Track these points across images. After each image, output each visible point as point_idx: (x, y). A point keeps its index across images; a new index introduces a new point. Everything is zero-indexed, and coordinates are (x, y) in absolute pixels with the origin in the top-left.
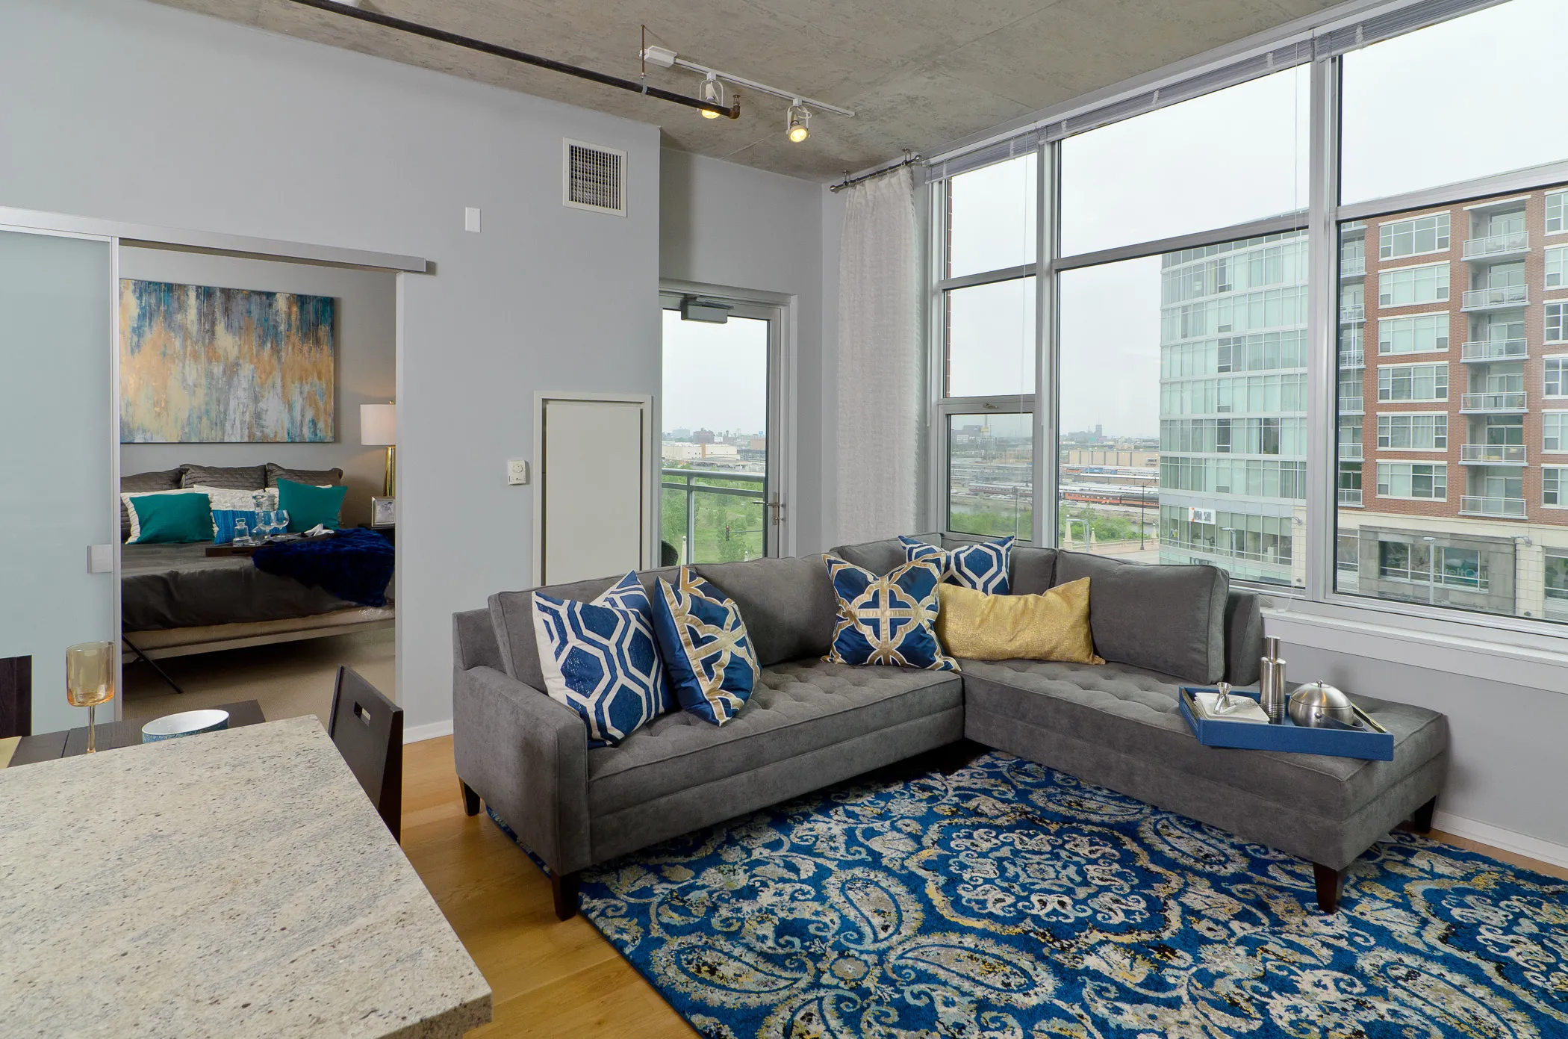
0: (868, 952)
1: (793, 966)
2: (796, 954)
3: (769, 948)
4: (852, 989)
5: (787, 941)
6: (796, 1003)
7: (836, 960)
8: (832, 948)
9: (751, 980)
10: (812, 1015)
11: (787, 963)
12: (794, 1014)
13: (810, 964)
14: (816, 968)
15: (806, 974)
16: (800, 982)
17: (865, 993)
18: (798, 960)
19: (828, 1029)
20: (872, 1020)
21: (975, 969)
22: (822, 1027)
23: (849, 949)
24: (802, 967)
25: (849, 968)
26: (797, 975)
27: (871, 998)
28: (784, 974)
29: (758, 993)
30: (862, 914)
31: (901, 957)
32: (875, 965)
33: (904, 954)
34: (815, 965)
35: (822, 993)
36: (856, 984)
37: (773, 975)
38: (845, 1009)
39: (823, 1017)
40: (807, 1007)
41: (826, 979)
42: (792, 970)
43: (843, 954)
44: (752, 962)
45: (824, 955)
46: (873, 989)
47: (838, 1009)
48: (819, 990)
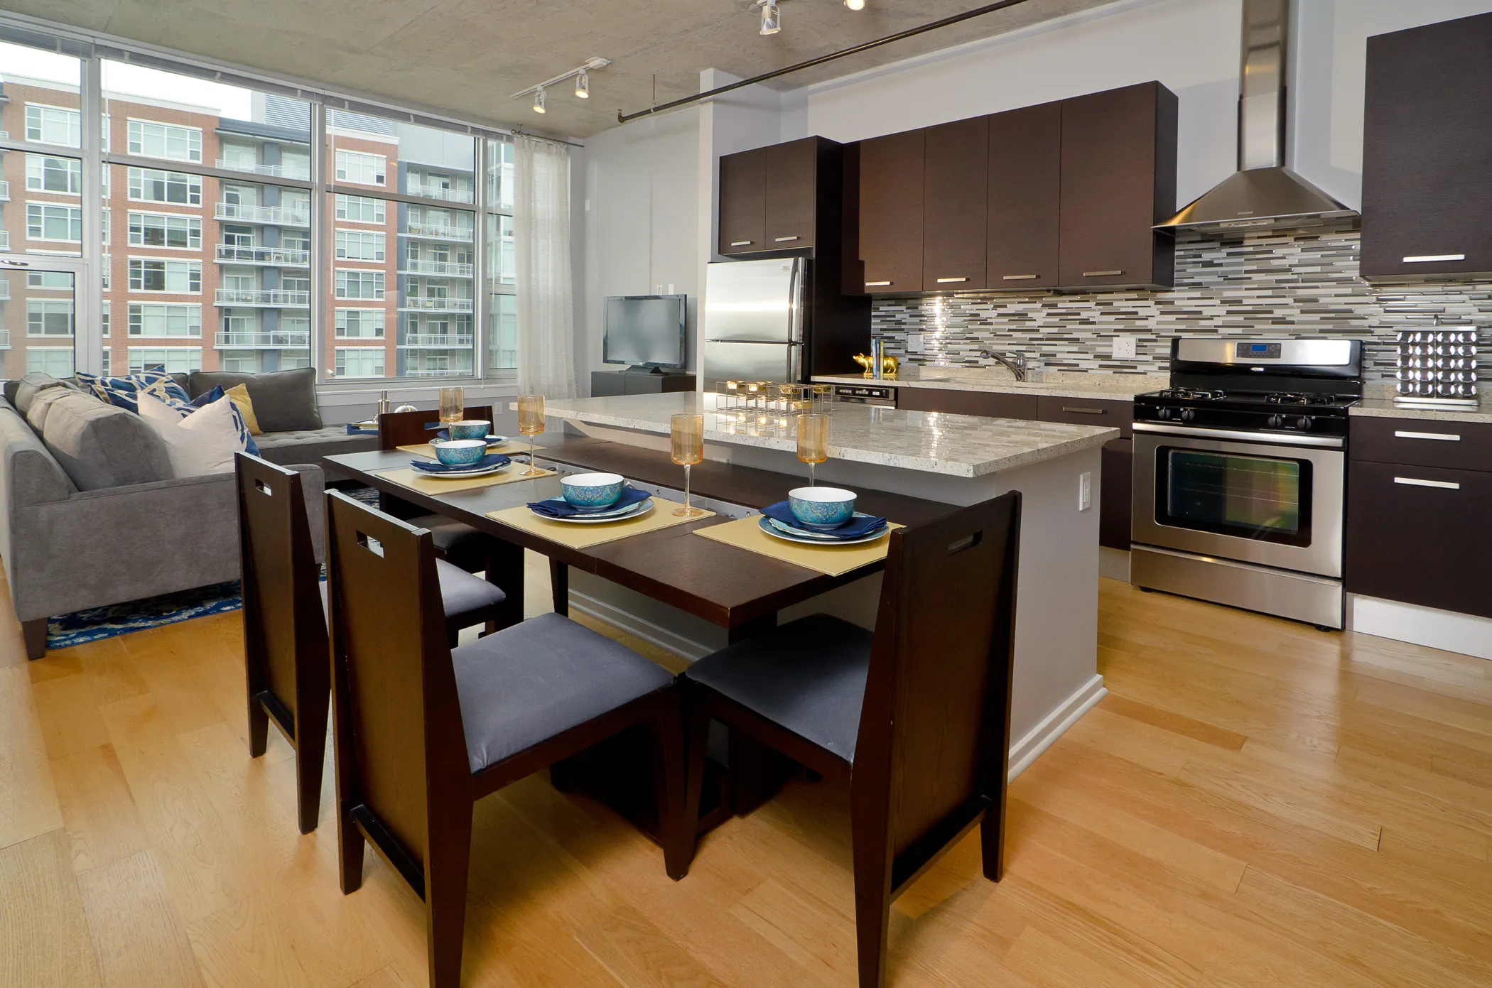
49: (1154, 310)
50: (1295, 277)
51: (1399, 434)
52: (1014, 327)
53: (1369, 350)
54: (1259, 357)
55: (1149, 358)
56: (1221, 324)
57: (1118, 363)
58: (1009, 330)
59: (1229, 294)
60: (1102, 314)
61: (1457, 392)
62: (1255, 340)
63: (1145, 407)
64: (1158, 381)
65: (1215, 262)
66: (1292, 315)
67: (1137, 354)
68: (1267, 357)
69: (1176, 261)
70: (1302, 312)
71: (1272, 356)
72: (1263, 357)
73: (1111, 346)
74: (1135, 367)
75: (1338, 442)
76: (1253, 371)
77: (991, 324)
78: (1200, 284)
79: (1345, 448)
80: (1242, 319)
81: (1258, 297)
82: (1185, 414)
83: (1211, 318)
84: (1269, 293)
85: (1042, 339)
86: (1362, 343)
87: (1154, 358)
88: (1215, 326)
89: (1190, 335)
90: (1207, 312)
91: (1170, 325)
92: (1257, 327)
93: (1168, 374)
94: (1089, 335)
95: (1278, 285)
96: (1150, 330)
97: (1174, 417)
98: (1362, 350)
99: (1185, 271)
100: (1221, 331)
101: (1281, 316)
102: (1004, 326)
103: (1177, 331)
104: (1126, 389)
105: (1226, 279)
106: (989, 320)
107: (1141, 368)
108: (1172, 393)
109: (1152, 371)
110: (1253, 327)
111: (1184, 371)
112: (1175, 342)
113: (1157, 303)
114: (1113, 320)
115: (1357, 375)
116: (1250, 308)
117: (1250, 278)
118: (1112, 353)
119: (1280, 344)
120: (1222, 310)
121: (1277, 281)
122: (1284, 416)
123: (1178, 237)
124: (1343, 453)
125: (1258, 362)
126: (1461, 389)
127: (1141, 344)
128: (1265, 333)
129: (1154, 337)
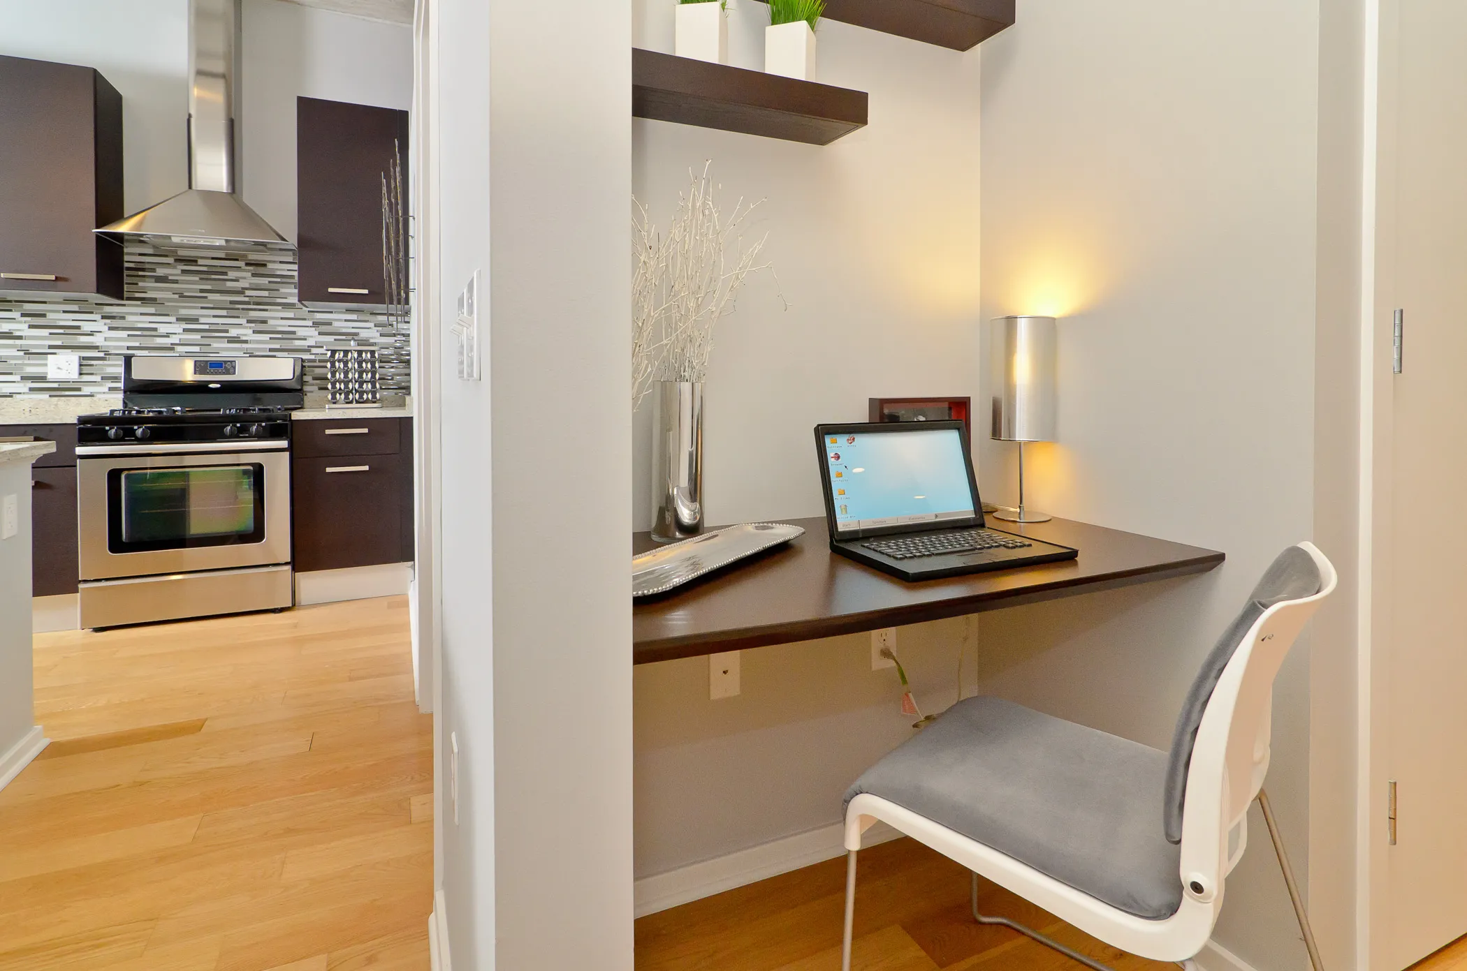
49: (101, 325)
50: (247, 299)
51: (328, 432)
53: (309, 367)
54: (216, 374)
55: (98, 378)
56: (178, 342)
57: (55, 385)
59: (184, 312)
60: (31, 327)
61: (368, 398)
62: (213, 358)
63: (92, 429)
64: (108, 402)
65: (170, 278)
66: (245, 335)
67: (81, 374)
68: (224, 374)
69: (126, 273)
70: (254, 332)
71: (227, 372)
72: (220, 374)
73: (46, 365)
74: (79, 389)
75: (284, 444)
76: (212, 388)
78: (155, 299)
79: (291, 449)
80: (199, 337)
81: (214, 316)
82: (139, 432)
83: (167, 335)
84: (224, 313)
86: (303, 360)
87: (102, 378)
88: (172, 344)
89: (145, 353)
90: (163, 329)
91: (119, 341)
92: (215, 345)
93: (121, 396)
94: (14, 352)
95: (232, 306)
96: (96, 348)
97: (126, 436)
98: (303, 367)
99: (137, 284)
100: (179, 349)
101: (236, 335)
103: (128, 348)
104: (69, 412)
105: (182, 296)
107: (86, 390)
108: (124, 412)
109: (100, 393)
110: (210, 345)
111: (137, 389)
112: (128, 360)
113: (103, 317)
114: (47, 334)
115: (300, 388)
116: (207, 327)
117: (206, 297)
118: (47, 373)
119: (235, 361)
120: (178, 328)
121: (232, 302)
122: (238, 425)
123: (127, 247)
124: (288, 453)
125: (215, 379)
126: (370, 396)
127: (83, 364)
128: (221, 350)
129: (102, 355)
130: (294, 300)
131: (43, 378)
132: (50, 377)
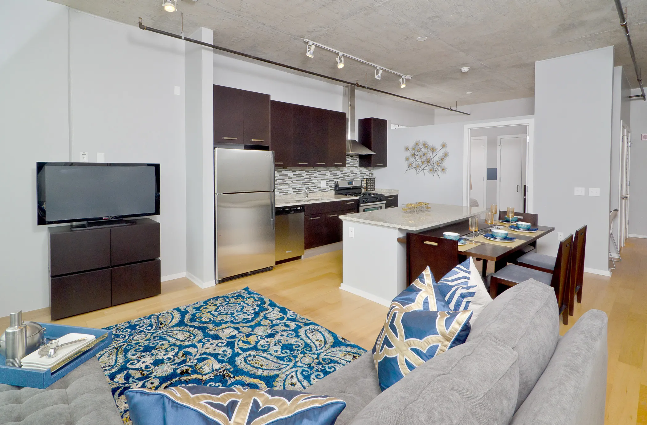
0: (300, 367)
1: (327, 360)
2: (327, 364)
3: (337, 366)
4: (307, 353)
5: (331, 369)
6: (324, 349)
7: (312, 363)
8: (313, 367)
9: (340, 355)
10: (319, 346)
11: (329, 361)
12: (324, 346)
13: (321, 361)
14: (319, 360)
15: (322, 358)
16: (324, 355)
17: (303, 353)
18: (326, 362)
19: (314, 343)
20: (301, 346)
21: (262, 362)
22: (316, 343)
23: (307, 367)
24: (324, 360)
25: (307, 360)
26: (325, 357)
27: (300, 351)
28: (330, 357)
29: (336, 351)
30: (301, 383)
31: (288, 365)
32: (298, 362)
33: (286, 367)
34: (319, 361)
35: (316, 352)
36: (305, 355)
37: (333, 357)
38: (309, 348)
39: (316, 346)
40: (321, 348)
41: (315, 356)
42: (327, 359)
43: (309, 366)
44: (342, 360)
45: (316, 365)
46: (300, 354)
47: (311, 348)
48: (317, 353)
49: (329, 173)
52: (298, 179)
58: (297, 180)
60: (319, 174)
67: (326, 186)
73: (321, 184)
76: (351, 189)
77: (291, 178)
85: (305, 183)
87: (329, 187)
91: (332, 177)
94: (316, 181)
96: (328, 179)
102: (295, 178)
106: (291, 177)
109: (328, 191)
113: (329, 171)
114: (321, 176)
125: (351, 186)
127: (326, 183)
129: (329, 181)
130: (358, 165)
131: (320, 187)
132: (322, 187)
